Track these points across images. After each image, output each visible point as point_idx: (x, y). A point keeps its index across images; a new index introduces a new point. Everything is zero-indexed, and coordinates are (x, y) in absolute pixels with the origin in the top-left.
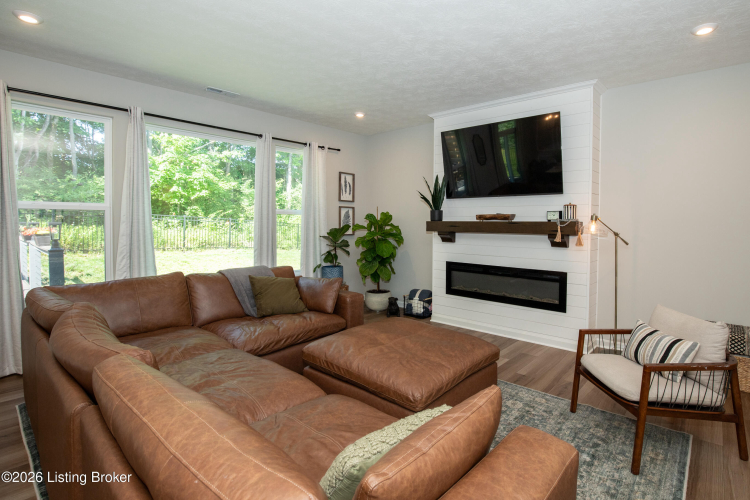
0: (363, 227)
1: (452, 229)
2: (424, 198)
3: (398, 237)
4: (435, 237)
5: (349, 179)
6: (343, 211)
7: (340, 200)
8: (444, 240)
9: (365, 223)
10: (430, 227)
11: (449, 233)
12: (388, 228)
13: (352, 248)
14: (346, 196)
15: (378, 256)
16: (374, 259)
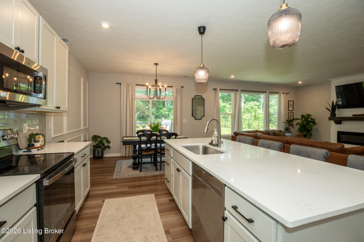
0: (299, 119)
1: (340, 120)
2: (327, 109)
3: (314, 122)
4: (332, 122)
5: (292, 103)
6: (290, 114)
7: (289, 110)
8: (336, 123)
9: (300, 118)
10: (330, 119)
11: (339, 121)
12: (309, 119)
13: (295, 126)
14: (291, 109)
15: (307, 129)
16: (304, 130)
